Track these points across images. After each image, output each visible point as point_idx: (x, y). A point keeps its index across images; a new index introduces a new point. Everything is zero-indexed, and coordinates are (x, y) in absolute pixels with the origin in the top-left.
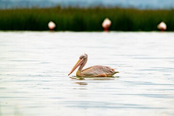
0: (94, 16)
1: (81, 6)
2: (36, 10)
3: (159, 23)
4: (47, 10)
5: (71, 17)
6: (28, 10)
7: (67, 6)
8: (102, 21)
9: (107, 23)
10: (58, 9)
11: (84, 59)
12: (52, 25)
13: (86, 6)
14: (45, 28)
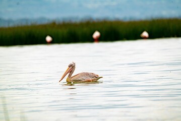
0: (85, 29)
1: (74, 21)
2: (34, 27)
3: (142, 32)
4: (44, 26)
5: (64, 32)
6: (28, 27)
7: (61, 21)
8: (93, 33)
9: (96, 34)
10: (54, 24)
11: (72, 67)
12: (49, 39)
13: (78, 21)
14: (43, 42)
